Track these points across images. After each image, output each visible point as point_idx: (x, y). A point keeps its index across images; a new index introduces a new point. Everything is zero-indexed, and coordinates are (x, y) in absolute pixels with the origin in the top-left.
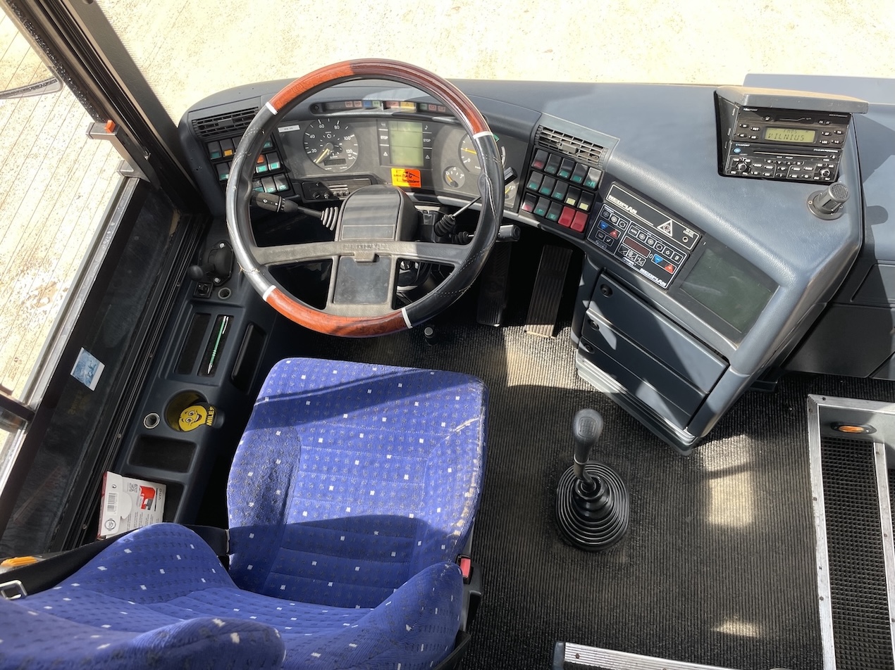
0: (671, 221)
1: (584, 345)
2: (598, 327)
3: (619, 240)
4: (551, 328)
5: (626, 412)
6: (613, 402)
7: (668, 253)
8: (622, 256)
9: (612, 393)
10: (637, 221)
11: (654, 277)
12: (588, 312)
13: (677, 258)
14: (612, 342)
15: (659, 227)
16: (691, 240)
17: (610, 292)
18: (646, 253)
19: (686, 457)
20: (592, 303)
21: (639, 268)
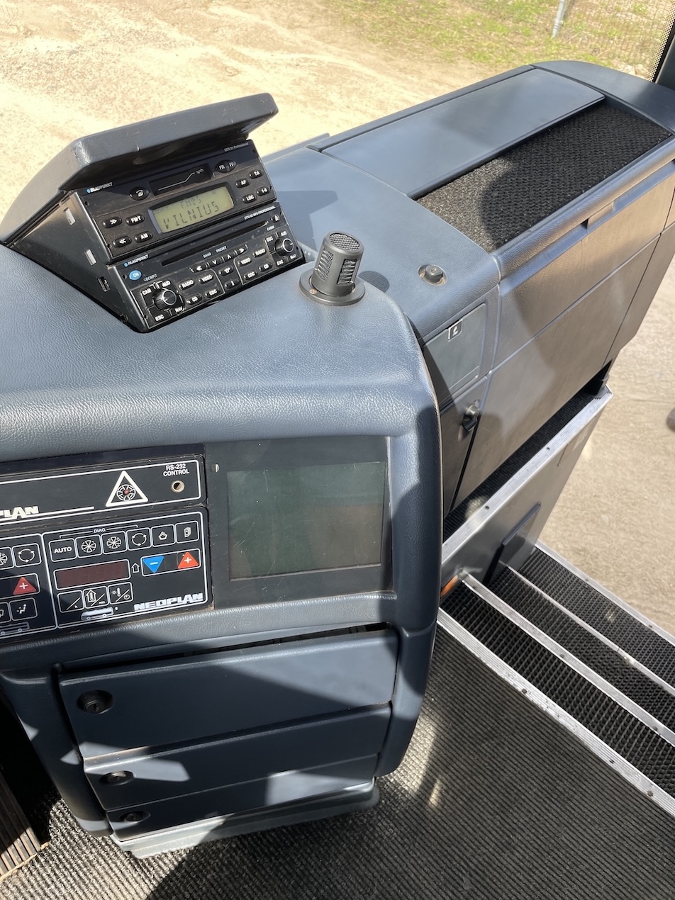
0: (124, 474)
1: (121, 820)
2: (129, 774)
3: (45, 592)
4: (29, 836)
5: (256, 834)
6: (224, 841)
7: (163, 536)
8: (77, 616)
9: (212, 831)
10: (53, 524)
11: (169, 601)
12: (88, 769)
13: (188, 531)
14: (175, 773)
15: (109, 504)
16: (189, 479)
17: (105, 696)
18: (120, 571)
19: (380, 802)
20: (84, 748)
21: (129, 608)
